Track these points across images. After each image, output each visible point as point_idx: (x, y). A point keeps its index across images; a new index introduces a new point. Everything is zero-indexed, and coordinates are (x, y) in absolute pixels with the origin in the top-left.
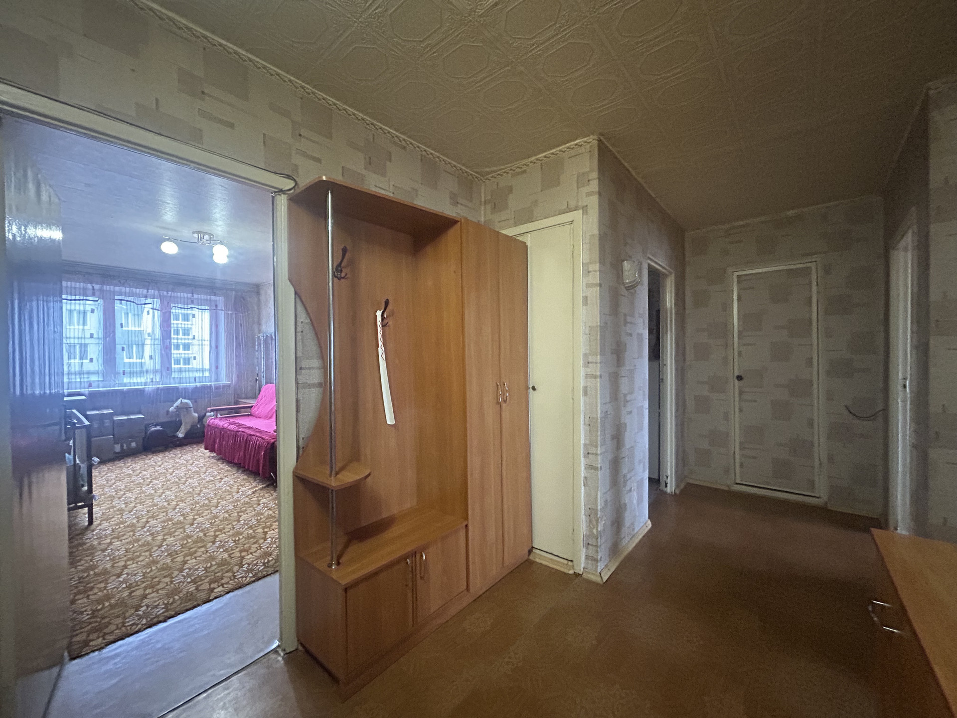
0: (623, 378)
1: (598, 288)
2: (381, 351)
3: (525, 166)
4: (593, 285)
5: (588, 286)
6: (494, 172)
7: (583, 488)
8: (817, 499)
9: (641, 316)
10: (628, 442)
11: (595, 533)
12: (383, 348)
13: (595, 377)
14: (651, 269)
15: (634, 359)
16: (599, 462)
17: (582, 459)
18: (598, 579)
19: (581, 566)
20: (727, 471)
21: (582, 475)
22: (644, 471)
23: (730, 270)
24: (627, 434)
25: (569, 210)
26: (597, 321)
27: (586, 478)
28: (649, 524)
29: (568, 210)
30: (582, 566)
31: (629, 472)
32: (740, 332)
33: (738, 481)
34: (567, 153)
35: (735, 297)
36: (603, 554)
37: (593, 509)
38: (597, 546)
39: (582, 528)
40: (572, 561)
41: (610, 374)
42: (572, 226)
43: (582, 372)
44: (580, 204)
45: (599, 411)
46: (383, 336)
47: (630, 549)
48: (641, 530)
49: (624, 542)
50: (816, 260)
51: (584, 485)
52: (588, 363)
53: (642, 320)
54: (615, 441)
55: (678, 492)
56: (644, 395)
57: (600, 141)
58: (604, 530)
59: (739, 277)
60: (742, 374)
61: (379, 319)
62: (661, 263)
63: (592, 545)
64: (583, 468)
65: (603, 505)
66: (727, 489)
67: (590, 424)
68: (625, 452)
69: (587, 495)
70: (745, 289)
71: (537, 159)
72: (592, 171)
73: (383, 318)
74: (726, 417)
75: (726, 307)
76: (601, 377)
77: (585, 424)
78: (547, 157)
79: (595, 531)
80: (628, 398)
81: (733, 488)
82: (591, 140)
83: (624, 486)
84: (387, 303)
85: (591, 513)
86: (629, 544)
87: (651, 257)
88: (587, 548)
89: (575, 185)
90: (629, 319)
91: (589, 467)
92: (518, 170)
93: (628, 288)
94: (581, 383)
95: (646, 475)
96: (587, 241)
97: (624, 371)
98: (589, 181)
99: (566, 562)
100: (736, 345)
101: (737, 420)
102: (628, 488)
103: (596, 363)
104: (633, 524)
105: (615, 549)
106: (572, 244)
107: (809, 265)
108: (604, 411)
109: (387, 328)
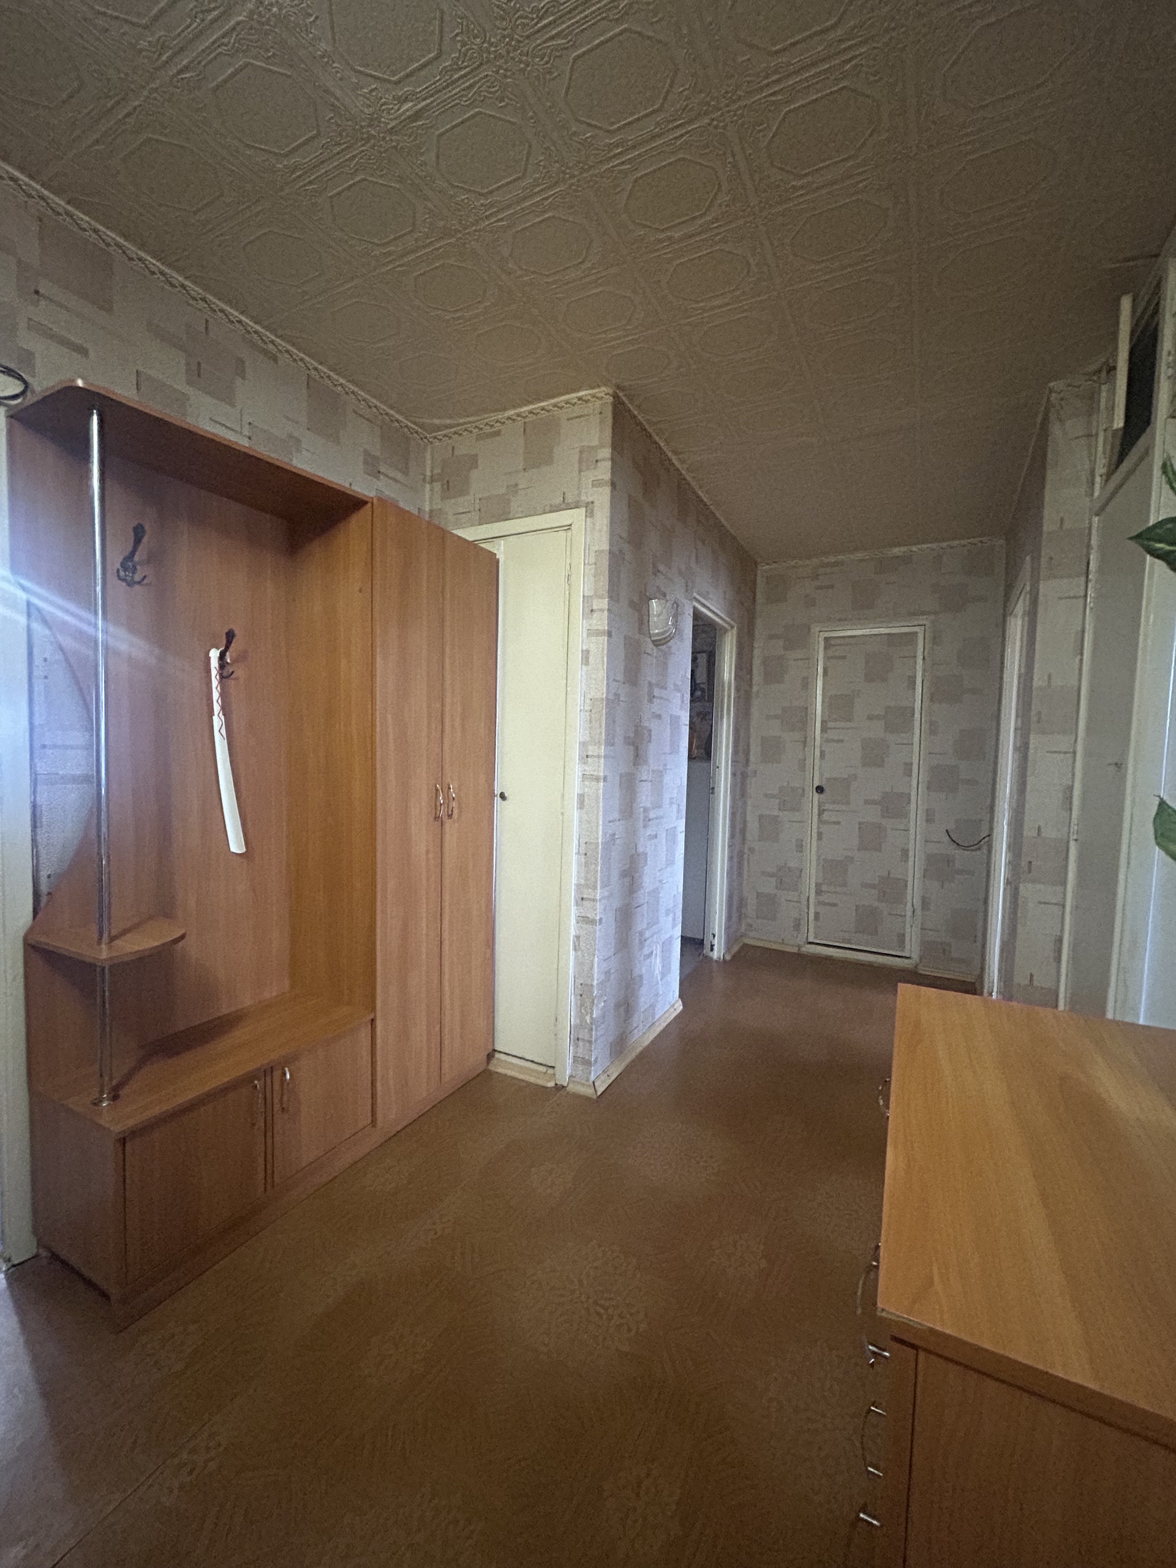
0: (644, 784)
1: (606, 638)
2: (218, 721)
3: (498, 424)
4: (598, 633)
5: (591, 633)
6: (447, 427)
7: (572, 952)
8: (907, 961)
9: (677, 689)
10: (648, 881)
11: (588, 1022)
12: (223, 718)
13: (597, 779)
14: (697, 616)
15: (665, 754)
16: (598, 911)
17: (573, 909)
18: (589, 1092)
19: (565, 1072)
20: (797, 926)
21: (573, 933)
22: (674, 926)
23: (815, 629)
24: (647, 870)
25: (567, 506)
26: (601, 691)
27: (578, 937)
28: (679, 1007)
29: (563, 506)
30: (568, 1072)
31: (650, 925)
32: (823, 722)
33: (810, 940)
34: (564, 410)
35: (820, 670)
36: (599, 1052)
37: (587, 985)
38: (590, 1042)
39: (569, 1014)
40: (553, 1067)
41: (621, 776)
42: (569, 532)
43: (576, 770)
44: (583, 498)
45: (600, 833)
46: (222, 695)
47: (646, 1043)
48: (667, 1015)
49: (637, 1034)
50: (925, 622)
51: (575, 949)
52: (587, 756)
53: (679, 695)
54: (627, 880)
55: (728, 958)
56: (679, 811)
57: (615, 396)
58: (604, 1017)
59: (826, 639)
60: (824, 784)
61: (214, 663)
62: (715, 609)
63: (583, 1040)
64: (573, 921)
65: (603, 977)
66: (795, 950)
67: (586, 855)
68: (642, 896)
69: (579, 964)
70: (832, 658)
71: (518, 415)
72: (602, 446)
73: (223, 664)
74: (800, 847)
75: (807, 684)
76: (605, 779)
77: (578, 853)
78: (534, 414)
79: (588, 1018)
80: (652, 815)
81: (803, 949)
82: (602, 395)
83: (641, 948)
84: (230, 636)
85: (584, 992)
86: (644, 1035)
87: (698, 597)
88: (577, 1046)
89: (576, 466)
90: (657, 692)
91: (584, 920)
92: (488, 430)
93: (656, 644)
94: (575, 787)
95: (678, 932)
96: (593, 560)
97: (644, 773)
98: (597, 461)
99: (542, 1069)
100: (818, 743)
101: (814, 849)
102: (646, 951)
103: (599, 757)
104: (653, 1006)
105: (619, 1045)
106: (568, 563)
107: (916, 629)
108: (610, 832)
109: (231, 683)
